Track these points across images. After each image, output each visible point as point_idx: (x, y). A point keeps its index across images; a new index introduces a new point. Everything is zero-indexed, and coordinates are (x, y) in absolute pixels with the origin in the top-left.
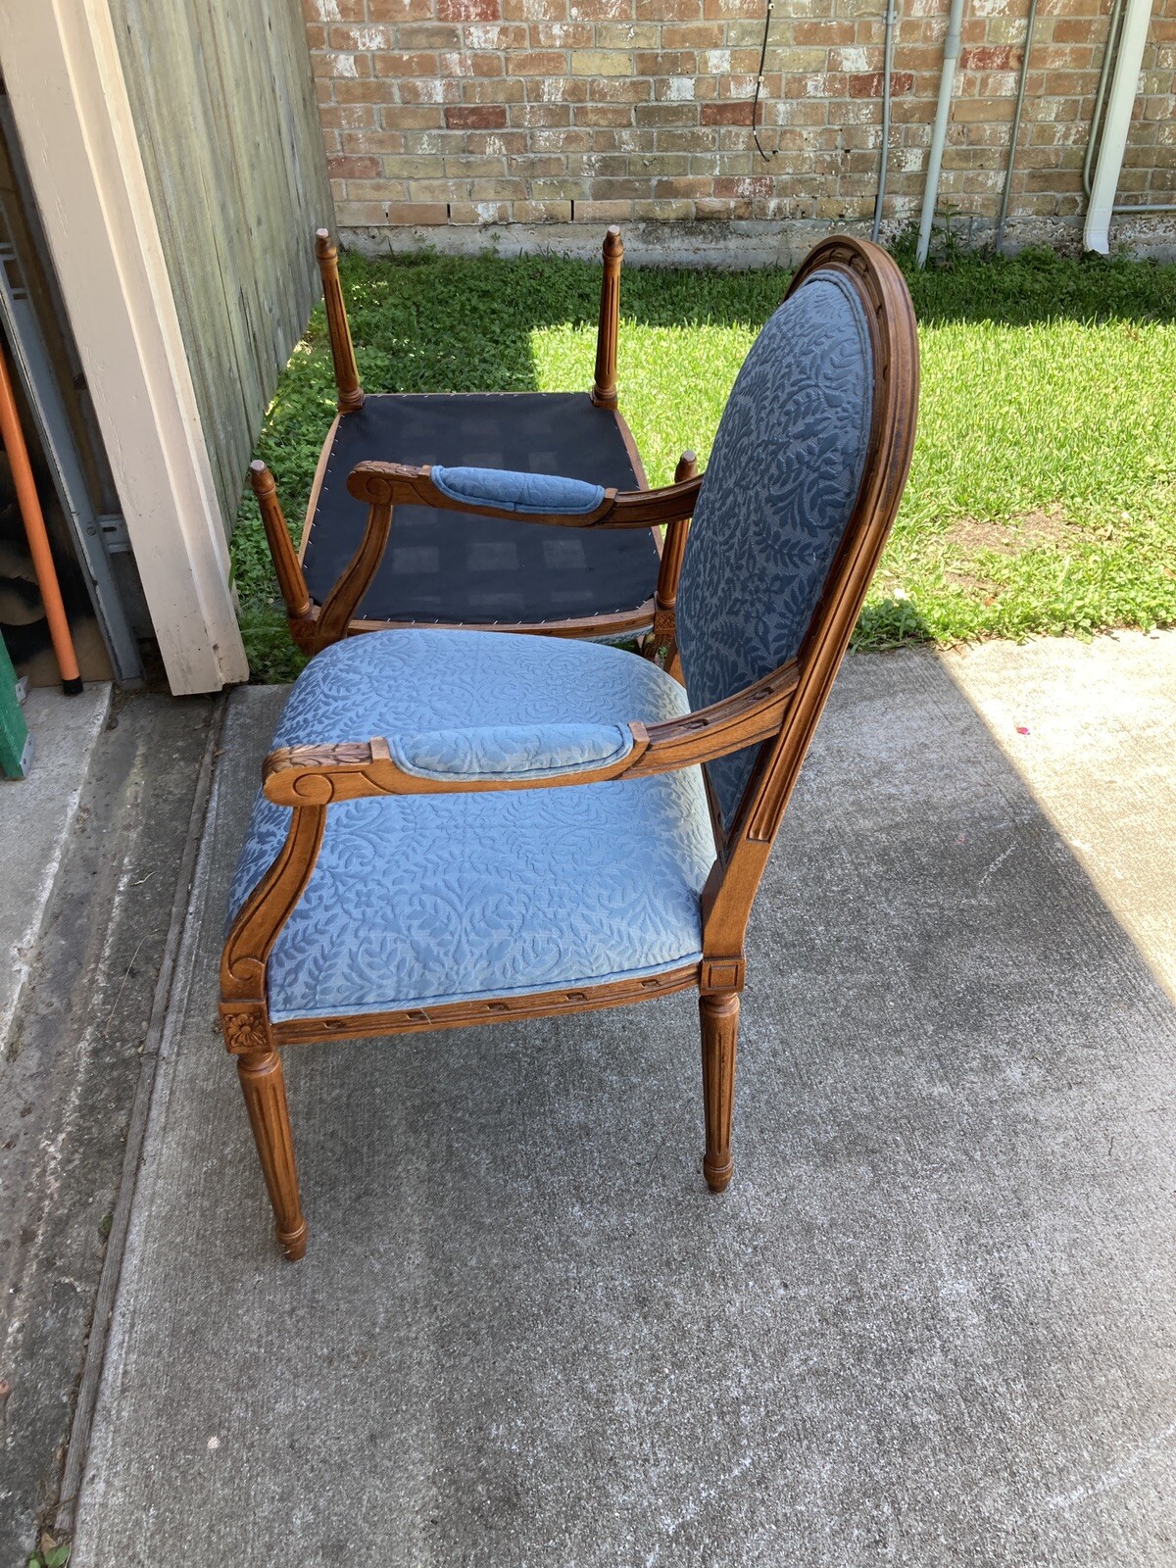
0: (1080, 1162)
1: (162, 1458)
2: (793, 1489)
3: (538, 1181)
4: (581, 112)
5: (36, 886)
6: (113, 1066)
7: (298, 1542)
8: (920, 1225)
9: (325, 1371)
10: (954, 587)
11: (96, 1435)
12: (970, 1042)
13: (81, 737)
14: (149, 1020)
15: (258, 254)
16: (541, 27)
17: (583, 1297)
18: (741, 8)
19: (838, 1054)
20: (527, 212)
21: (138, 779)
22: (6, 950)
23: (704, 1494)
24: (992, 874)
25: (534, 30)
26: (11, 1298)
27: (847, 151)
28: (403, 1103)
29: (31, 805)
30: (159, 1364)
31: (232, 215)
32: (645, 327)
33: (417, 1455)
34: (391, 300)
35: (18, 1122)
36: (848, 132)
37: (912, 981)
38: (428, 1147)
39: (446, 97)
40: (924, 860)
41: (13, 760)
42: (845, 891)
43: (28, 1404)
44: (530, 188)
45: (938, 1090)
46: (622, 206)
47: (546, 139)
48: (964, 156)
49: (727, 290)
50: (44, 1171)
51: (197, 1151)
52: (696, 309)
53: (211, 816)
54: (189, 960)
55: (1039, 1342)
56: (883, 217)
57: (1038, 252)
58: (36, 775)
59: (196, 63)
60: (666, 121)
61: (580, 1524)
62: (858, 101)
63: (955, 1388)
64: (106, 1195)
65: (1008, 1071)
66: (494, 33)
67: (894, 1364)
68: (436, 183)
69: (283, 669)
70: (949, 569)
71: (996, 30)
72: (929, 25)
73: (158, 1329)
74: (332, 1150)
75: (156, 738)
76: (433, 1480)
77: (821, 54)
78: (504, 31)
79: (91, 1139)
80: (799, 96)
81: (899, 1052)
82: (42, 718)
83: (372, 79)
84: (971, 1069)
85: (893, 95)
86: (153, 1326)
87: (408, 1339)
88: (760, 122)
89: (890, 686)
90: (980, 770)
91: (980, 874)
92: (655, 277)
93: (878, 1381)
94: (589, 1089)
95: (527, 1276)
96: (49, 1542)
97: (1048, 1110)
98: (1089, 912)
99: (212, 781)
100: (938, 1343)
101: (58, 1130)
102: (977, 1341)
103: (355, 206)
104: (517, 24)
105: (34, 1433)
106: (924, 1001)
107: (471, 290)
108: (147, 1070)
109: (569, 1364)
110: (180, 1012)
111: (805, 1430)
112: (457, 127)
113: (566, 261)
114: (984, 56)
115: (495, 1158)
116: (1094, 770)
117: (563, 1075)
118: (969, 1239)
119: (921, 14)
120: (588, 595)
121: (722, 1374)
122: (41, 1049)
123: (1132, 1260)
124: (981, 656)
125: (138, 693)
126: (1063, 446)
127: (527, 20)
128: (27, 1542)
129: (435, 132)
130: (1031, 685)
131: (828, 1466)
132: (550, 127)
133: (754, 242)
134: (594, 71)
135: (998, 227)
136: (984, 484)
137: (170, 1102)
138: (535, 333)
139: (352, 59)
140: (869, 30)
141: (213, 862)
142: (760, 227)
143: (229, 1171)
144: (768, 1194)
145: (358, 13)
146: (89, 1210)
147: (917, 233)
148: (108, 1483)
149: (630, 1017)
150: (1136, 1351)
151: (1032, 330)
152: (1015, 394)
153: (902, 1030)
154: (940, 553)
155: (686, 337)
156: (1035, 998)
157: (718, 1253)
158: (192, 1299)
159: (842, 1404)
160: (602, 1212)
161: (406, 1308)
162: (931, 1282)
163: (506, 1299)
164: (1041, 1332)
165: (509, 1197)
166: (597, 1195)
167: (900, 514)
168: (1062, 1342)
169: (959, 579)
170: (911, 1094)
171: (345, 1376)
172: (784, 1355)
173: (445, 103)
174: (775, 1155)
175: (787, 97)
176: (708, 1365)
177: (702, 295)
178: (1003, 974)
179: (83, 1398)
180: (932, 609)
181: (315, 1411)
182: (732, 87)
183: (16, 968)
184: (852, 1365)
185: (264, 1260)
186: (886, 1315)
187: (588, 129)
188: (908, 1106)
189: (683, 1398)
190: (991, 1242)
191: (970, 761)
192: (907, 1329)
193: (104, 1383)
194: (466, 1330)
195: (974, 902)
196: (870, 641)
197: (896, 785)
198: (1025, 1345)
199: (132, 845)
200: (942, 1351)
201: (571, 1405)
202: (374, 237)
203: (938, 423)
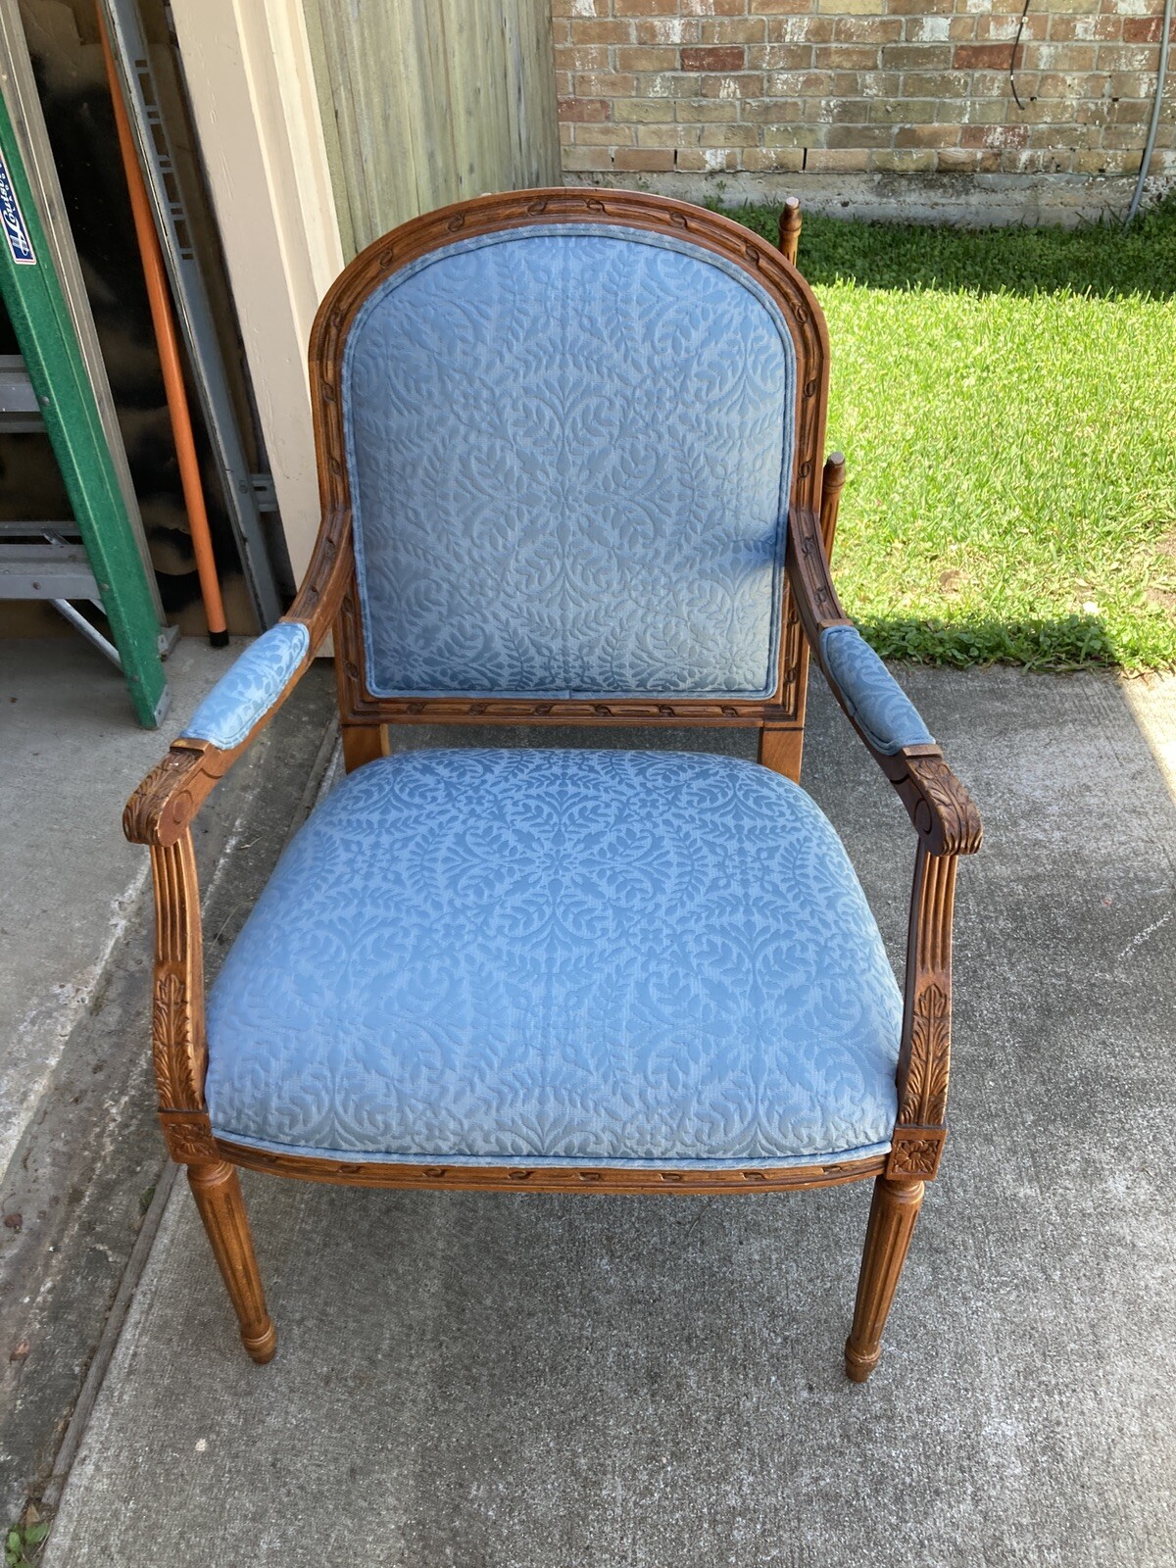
1: (151, 1450)
3: (570, 1224)
4: (825, 53)
8: (975, 1346)
9: (320, 1392)
10: (1154, 607)
11: (96, 1414)
12: (1073, 1141)
17: (592, 1359)
20: (756, 160)
21: (265, 740)
22: (107, 904)
24: (1135, 946)
26: (50, 1256)
27: (1116, 100)
30: (167, 1352)
31: (440, 164)
32: (864, 288)
33: (391, 1501)
35: (89, 1078)
36: (1119, 79)
37: (1020, 1060)
39: (683, 37)
40: (1061, 921)
41: (150, 712)
43: (42, 1368)
44: (762, 134)
45: (1026, 1191)
46: (857, 155)
47: (785, 81)
49: (960, 251)
50: (103, 1131)
52: (923, 271)
53: (325, 785)
55: (1087, 1509)
56: (1149, 173)
58: (168, 727)
60: (916, 63)
62: (1133, 46)
63: (979, 1546)
64: (153, 1166)
65: (1110, 1182)
67: (915, 1503)
68: (664, 127)
70: (1153, 584)
73: (173, 1315)
76: (403, 1531)
79: (150, 1106)
80: (1066, 39)
81: (988, 1140)
82: (186, 669)
83: (610, 19)
84: (1068, 1173)
85: (1172, 40)
86: (169, 1312)
87: (408, 1372)
88: (1019, 66)
89: (1060, 714)
90: (1145, 823)
91: (1121, 946)
92: (886, 233)
93: (893, 1520)
95: (540, 1326)
96: (34, 1515)
97: (1150, 1236)
99: (334, 749)
100: (970, 1490)
101: (122, 1092)
103: (582, 150)
105: (42, 1400)
106: (1029, 1085)
109: (565, 1431)
112: (692, 68)
118: (1028, 1372)
121: (723, 1477)
122: (123, 1007)
124: (1171, 689)
128: (14, 1511)
129: (668, 74)
132: (790, 69)
133: (1000, 197)
134: (842, 10)
142: (1008, 181)
144: (811, 1280)
146: (134, 1179)
148: (98, 1468)
153: (997, 1115)
154: (1146, 565)
155: (906, 302)
156: (1158, 1099)
157: (744, 1337)
158: (210, 1290)
159: (848, 1537)
160: (631, 1270)
161: (412, 1338)
162: (975, 1415)
163: (514, 1348)
164: (1092, 1499)
165: (538, 1237)
166: (628, 1250)
167: (1107, 516)
168: (1114, 1514)
169: (1162, 596)
170: (994, 1192)
171: (338, 1400)
172: (795, 1468)
173: (681, 44)
174: (827, 1237)
175: (1052, 39)
176: (709, 1463)
177: (932, 256)
178: (1127, 1067)
179: (93, 1371)
180: (1124, 630)
181: (302, 1433)
182: (992, 27)
183: (113, 922)
184: (868, 1495)
185: (285, 1262)
186: (917, 1444)
187: (830, 72)
188: (986, 1205)
189: (676, 1496)
190: (1053, 1382)
191: (1135, 811)
192: (937, 1465)
193: (113, 1361)
194: (467, 1373)
195: (1108, 977)
196: (1045, 660)
197: (1045, 830)
198: (1070, 1510)
199: (246, 807)
200: (973, 1499)
201: (557, 1479)
202: (598, 182)
203: (1171, 413)
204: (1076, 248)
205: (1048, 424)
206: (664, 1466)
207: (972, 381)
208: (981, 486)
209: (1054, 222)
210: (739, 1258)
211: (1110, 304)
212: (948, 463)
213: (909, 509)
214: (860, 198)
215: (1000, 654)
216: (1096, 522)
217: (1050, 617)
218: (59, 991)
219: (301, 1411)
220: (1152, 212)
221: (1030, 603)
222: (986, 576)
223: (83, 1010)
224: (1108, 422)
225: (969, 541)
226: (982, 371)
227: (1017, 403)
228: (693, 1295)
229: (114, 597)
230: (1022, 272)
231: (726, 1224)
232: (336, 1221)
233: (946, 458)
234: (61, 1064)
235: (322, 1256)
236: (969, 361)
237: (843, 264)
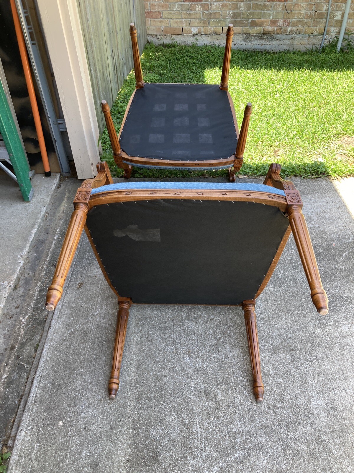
1: (44, 426)
2: (252, 467)
3: (176, 348)
5: (29, 236)
7: (83, 461)
8: (307, 378)
9: (99, 404)
10: (339, 159)
11: (24, 416)
12: (330, 315)
13: (49, 190)
15: (119, 40)
17: (187, 389)
19: (283, 315)
20: (207, 31)
21: (65, 205)
22: (17, 256)
23: (221, 465)
24: (344, 258)
26: (5, 367)
27: (316, 11)
28: (135, 317)
29: (31, 210)
30: (47, 395)
31: (111, 26)
32: (243, 69)
33: (125, 437)
34: (162, 59)
35: (14, 311)
36: (317, 5)
38: (141, 332)
41: (27, 196)
42: (291, 259)
43: (5, 403)
44: (209, 22)
45: (318, 331)
46: (238, 29)
47: (215, 5)
49: (271, 58)
50: (20, 327)
51: (68, 326)
52: (260, 64)
54: (73, 264)
55: (346, 426)
56: (327, 34)
58: (33, 201)
61: (177, 469)
63: (314, 439)
64: (38, 337)
65: (343, 327)
67: (292, 427)
68: (179, 20)
69: (114, 173)
70: (338, 152)
73: (48, 383)
75: (72, 192)
76: (129, 446)
79: (35, 318)
81: (305, 316)
82: (38, 183)
84: (330, 325)
86: (46, 382)
87: (127, 397)
89: (314, 190)
90: (343, 221)
91: (339, 257)
92: (248, 53)
93: (286, 432)
94: (196, 319)
96: (5, 450)
100: (309, 422)
101: (26, 314)
102: (324, 423)
103: (153, 28)
105: (5, 413)
107: (187, 56)
109: (180, 412)
110: (68, 280)
111: (259, 446)
112: (187, 1)
113: (219, 47)
115: (163, 338)
118: (324, 385)
120: (212, 153)
121: (231, 423)
122: (24, 288)
124: (347, 183)
125: (68, 177)
129: (180, 3)
131: (266, 461)
132: (217, 1)
133: (282, 42)
137: (61, 309)
138: (207, 70)
142: (284, 37)
143: (77, 334)
146: (32, 341)
147: (338, 40)
148: (26, 433)
153: (307, 309)
154: (335, 147)
155: (255, 73)
157: (234, 380)
158: (60, 375)
159: (273, 439)
160: (196, 361)
162: (309, 399)
163: (161, 387)
164: (347, 423)
165: (166, 352)
166: (195, 355)
167: (322, 133)
169: (340, 155)
170: (308, 332)
171: (105, 407)
172: (254, 418)
176: (227, 419)
177: (262, 60)
178: (345, 293)
179: (22, 403)
180: (331, 165)
181: (94, 417)
183: (19, 261)
184: (278, 425)
185: (84, 365)
186: (291, 409)
187: (229, 2)
188: (306, 336)
189: (217, 429)
190: (332, 388)
191: (339, 218)
192: (298, 415)
193: (29, 399)
194: (146, 396)
195: (336, 267)
196: (308, 175)
197: (313, 224)
198: (341, 426)
199: (60, 225)
200: (310, 425)
201: (178, 427)
202: (158, 38)
203: (339, 103)
204: (305, 57)
205: (302, 107)
206: (212, 421)
207: (278, 95)
208: (284, 125)
209: (298, 50)
210: (230, 355)
211: (317, 73)
212: (273, 119)
213: (262, 132)
214: (239, 42)
215: (294, 173)
216: (320, 135)
217: (308, 162)
218: (3, 283)
220: (327, 46)
221: (302, 159)
222: (287, 151)
223: (11, 289)
224: (320, 106)
225: (281, 141)
226: (281, 92)
227: (292, 101)
228: (217, 368)
229: (14, 158)
230: (290, 64)
231: (225, 345)
232: (100, 351)
233: (272, 117)
234: (4, 306)
235: (96, 362)
236: (276, 90)
237: (235, 62)
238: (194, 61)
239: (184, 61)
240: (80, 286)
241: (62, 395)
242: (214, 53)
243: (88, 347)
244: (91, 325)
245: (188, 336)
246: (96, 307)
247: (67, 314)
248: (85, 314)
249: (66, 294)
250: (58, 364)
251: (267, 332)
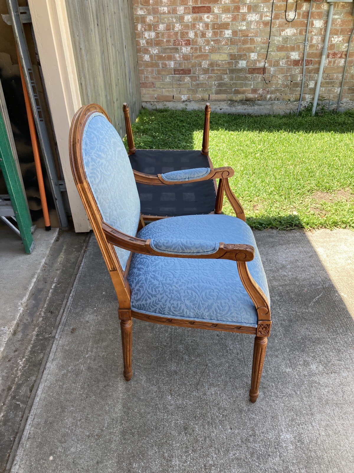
0: (332, 398)
1: (36, 460)
3: (159, 387)
4: (213, 70)
5: (29, 285)
6: (42, 340)
8: (277, 414)
9: (87, 440)
10: (312, 212)
11: (19, 451)
12: (300, 355)
13: (48, 243)
14: (54, 327)
15: (116, 108)
16: (202, 47)
17: (167, 425)
18: (261, 41)
20: (196, 98)
21: (62, 256)
22: (17, 303)
24: (314, 302)
25: (200, 48)
26: (2, 406)
27: (292, 82)
29: (31, 261)
30: (40, 432)
31: (109, 98)
32: (227, 131)
34: (155, 122)
35: (13, 354)
36: (292, 76)
37: (284, 334)
39: (174, 66)
40: (293, 296)
41: (28, 249)
43: (1, 439)
44: (197, 91)
45: (288, 370)
46: (223, 96)
47: (202, 77)
48: (328, 83)
49: (253, 121)
50: (17, 369)
51: (61, 367)
52: (243, 126)
53: (81, 268)
54: (68, 310)
55: (312, 457)
56: (302, 100)
57: (350, 111)
58: (34, 253)
59: (102, 58)
60: (238, 73)
62: (295, 67)
63: (282, 469)
64: (34, 378)
65: (312, 366)
66: (189, 48)
67: (263, 459)
68: (170, 89)
70: (311, 206)
71: (338, 47)
72: (318, 46)
73: (41, 421)
74: (100, 371)
75: (69, 244)
77: (285, 54)
78: (192, 48)
79: (32, 361)
80: (277, 66)
81: (277, 357)
82: (38, 237)
83: (154, 61)
84: (300, 364)
85: (306, 65)
86: (40, 420)
87: (113, 433)
88: (265, 73)
89: (289, 241)
90: (314, 269)
91: (310, 302)
92: (232, 117)
93: (257, 464)
94: (178, 360)
97: (323, 380)
98: (344, 317)
99: (83, 258)
100: (278, 454)
101: (23, 357)
102: (291, 455)
103: (147, 95)
104: (196, 46)
105: (1, 448)
106: (287, 341)
107: (178, 120)
108: (51, 342)
109: (160, 446)
110: (63, 325)
112: (177, 74)
114: (335, 54)
115: (147, 378)
116: (351, 271)
117: (171, 355)
118: (293, 420)
119: (315, 42)
120: (195, 209)
121: (207, 456)
122: (23, 333)
123: (346, 433)
124: (318, 234)
125: (67, 231)
126: (351, 170)
127: (199, 45)
129: (171, 75)
130: (333, 243)
132: (204, 74)
133: (262, 107)
134: (217, 59)
135: (338, 104)
136: (325, 181)
137: (56, 352)
138: (195, 132)
139: (149, 56)
140: (299, 47)
141: (79, 282)
142: (265, 103)
143: (69, 375)
144: (229, 398)
145: (151, 44)
146: (28, 382)
147: (312, 105)
149: (194, 339)
150: (343, 463)
151: (346, 134)
152: (338, 154)
153: (279, 350)
154: (309, 201)
155: (239, 135)
156: (323, 343)
157: (211, 416)
158: (52, 413)
159: (244, 470)
160: (177, 399)
161: (114, 423)
162: (278, 433)
163: (144, 423)
164: (313, 454)
165: (150, 391)
166: (176, 393)
167: (298, 189)
168: (319, 458)
169: (314, 209)
170: (279, 371)
171: (92, 442)
172: (228, 451)
173: (174, 68)
174: (233, 386)
175: (274, 66)
176: (203, 452)
177: (245, 122)
178: (314, 335)
179: (17, 439)
180: (304, 218)
181: (82, 452)
182: (257, 63)
183: (19, 308)
184: (250, 458)
185: (74, 403)
186: (262, 442)
187: (215, 75)
188: (278, 374)
189: (194, 462)
190: (300, 422)
191: (311, 266)
192: (269, 448)
193: (23, 435)
194: (131, 432)
195: (307, 311)
196: (283, 227)
197: (287, 272)
198: (307, 458)
199: (57, 275)
200: (279, 456)
201: (159, 460)
202: (152, 104)
203: (313, 162)
204: (284, 120)
205: (280, 165)
206: (190, 454)
207: (258, 154)
208: (263, 182)
209: (278, 114)
210: (208, 393)
211: (294, 134)
212: (253, 176)
213: (243, 188)
214: (225, 108)
215: (271, 226)
216: (295, 190)
217: (284, 216)
218: (3, 329)
219: (81, 446)
220: (304, 111)
221: (278, 212)
222: (265, 206)
223: (11, 334)
224: (296, 165)
225: (260, 196)
226: (261, 152)
227: (271, 160)
228: (196, 405)
229: (19, 216)
230: (270, 126)
231: (204, 384)
232: (89, 390)
233: (252, 175)
234: (4, 350)
235: (86, 401)
236: (257, 149)
237: (221, 125)
238: (184, 124)
239: (175, 124)
240: (73, 331)
241: (54, 432)
242: (202, 117)
243: (79, 387)
244: (82, 367)
245: (170, 376)
246: (87, 350)
247: (61, 356)
248: (77, 357)
249: (60, 338)
250: (51, 403)
251: (243, 371)
